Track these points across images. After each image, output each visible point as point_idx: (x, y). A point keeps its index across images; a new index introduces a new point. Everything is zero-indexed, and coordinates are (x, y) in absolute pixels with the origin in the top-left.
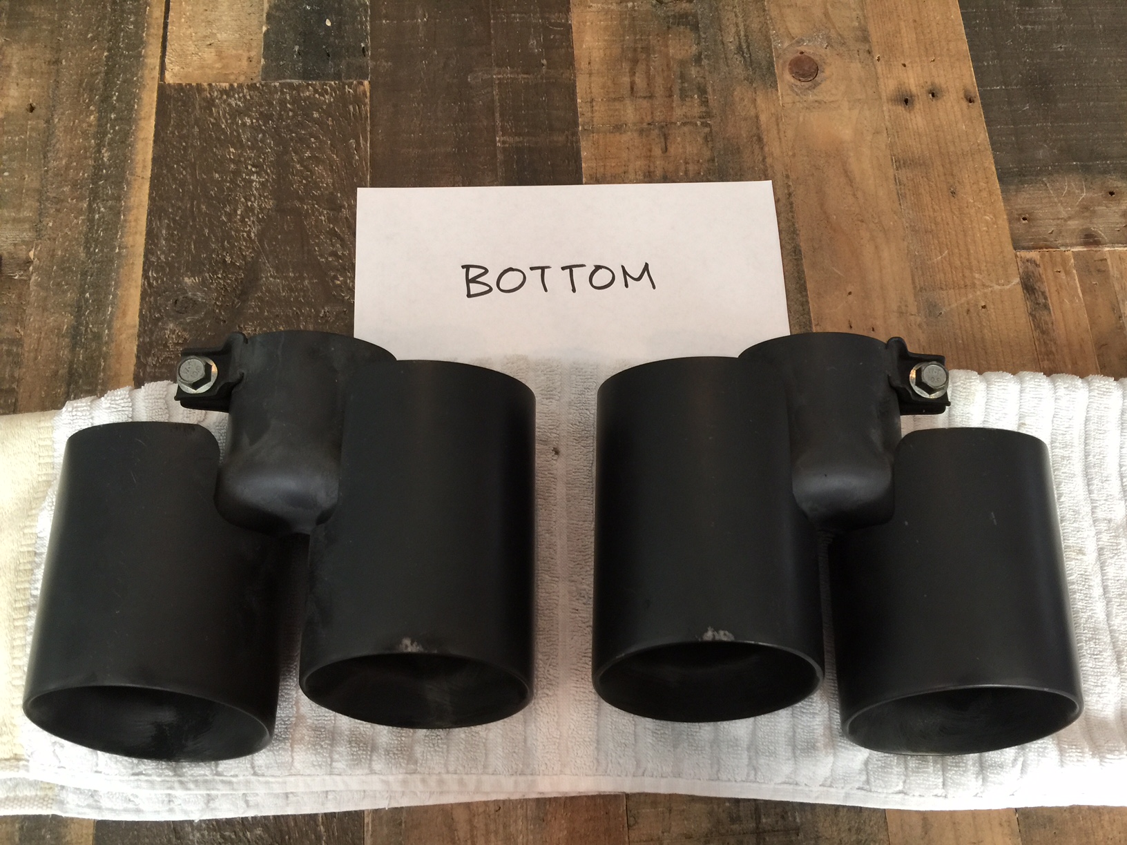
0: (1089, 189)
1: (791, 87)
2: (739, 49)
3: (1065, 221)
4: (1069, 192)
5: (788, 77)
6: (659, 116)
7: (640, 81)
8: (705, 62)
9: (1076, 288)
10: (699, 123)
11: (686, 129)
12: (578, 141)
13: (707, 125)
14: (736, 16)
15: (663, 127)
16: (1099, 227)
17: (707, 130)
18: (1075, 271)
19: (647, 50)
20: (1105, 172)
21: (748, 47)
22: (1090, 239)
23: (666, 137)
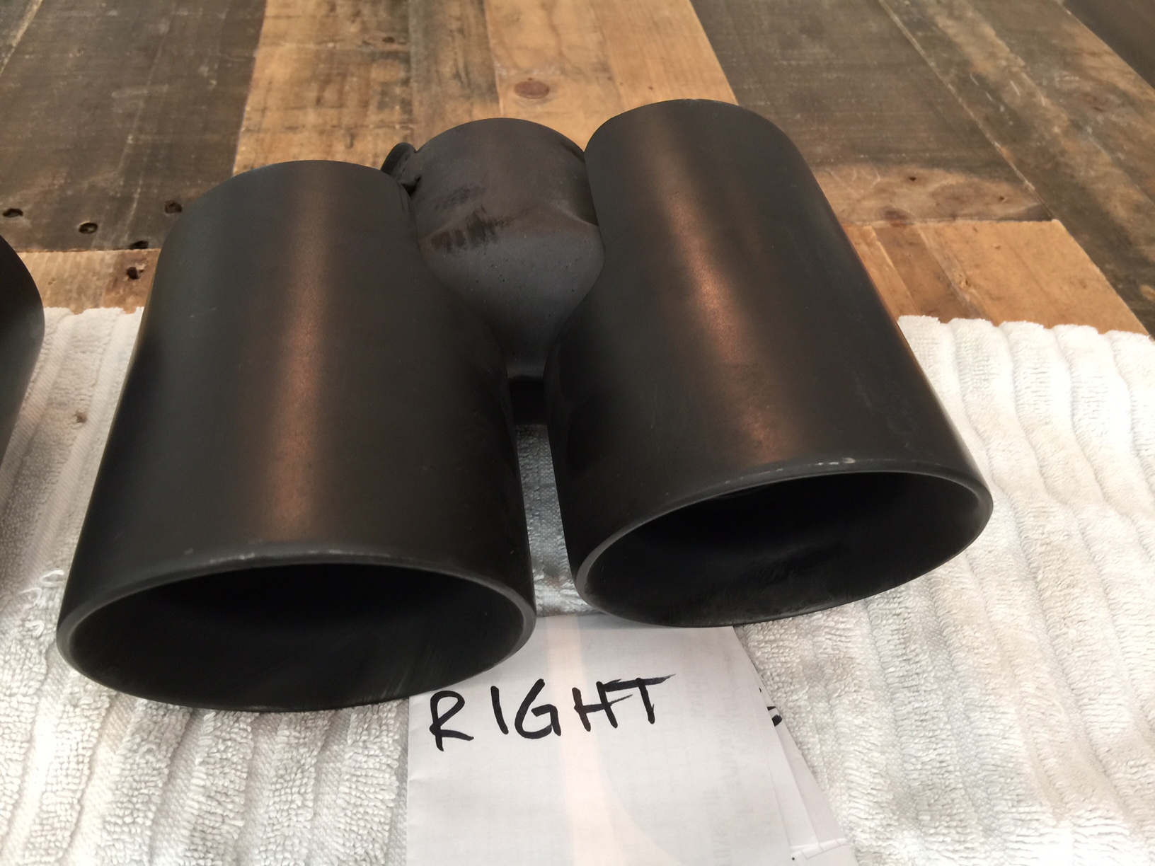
0: (883, 175)
1: (516, 102)
2: (457, 76)
3: (859, 201)
4: (859, 178)
5: (513, 95)
6: (347, 120)
7: (330, 95)
8: (414, 85)
9: (884, 258)
10: (398, 126)
11: (381, 131)
12: (236, 140)
13: (407, 128)
14: (456, 53)
15: (351, 129)
16: (903, 205)
17: (408, 132)
18: (879, 244)
19: (344, 76)
20: (901, 162)
21: (467, 74)
22: (894, 216)
23: (353, 137)
